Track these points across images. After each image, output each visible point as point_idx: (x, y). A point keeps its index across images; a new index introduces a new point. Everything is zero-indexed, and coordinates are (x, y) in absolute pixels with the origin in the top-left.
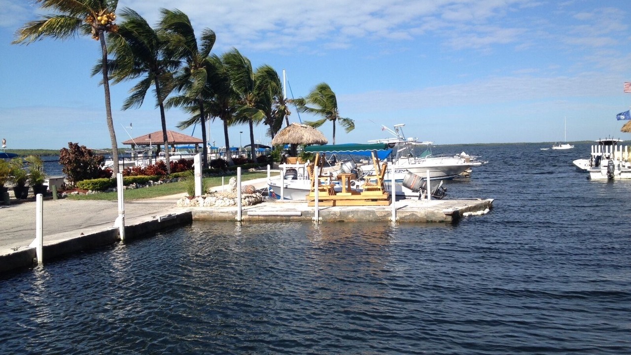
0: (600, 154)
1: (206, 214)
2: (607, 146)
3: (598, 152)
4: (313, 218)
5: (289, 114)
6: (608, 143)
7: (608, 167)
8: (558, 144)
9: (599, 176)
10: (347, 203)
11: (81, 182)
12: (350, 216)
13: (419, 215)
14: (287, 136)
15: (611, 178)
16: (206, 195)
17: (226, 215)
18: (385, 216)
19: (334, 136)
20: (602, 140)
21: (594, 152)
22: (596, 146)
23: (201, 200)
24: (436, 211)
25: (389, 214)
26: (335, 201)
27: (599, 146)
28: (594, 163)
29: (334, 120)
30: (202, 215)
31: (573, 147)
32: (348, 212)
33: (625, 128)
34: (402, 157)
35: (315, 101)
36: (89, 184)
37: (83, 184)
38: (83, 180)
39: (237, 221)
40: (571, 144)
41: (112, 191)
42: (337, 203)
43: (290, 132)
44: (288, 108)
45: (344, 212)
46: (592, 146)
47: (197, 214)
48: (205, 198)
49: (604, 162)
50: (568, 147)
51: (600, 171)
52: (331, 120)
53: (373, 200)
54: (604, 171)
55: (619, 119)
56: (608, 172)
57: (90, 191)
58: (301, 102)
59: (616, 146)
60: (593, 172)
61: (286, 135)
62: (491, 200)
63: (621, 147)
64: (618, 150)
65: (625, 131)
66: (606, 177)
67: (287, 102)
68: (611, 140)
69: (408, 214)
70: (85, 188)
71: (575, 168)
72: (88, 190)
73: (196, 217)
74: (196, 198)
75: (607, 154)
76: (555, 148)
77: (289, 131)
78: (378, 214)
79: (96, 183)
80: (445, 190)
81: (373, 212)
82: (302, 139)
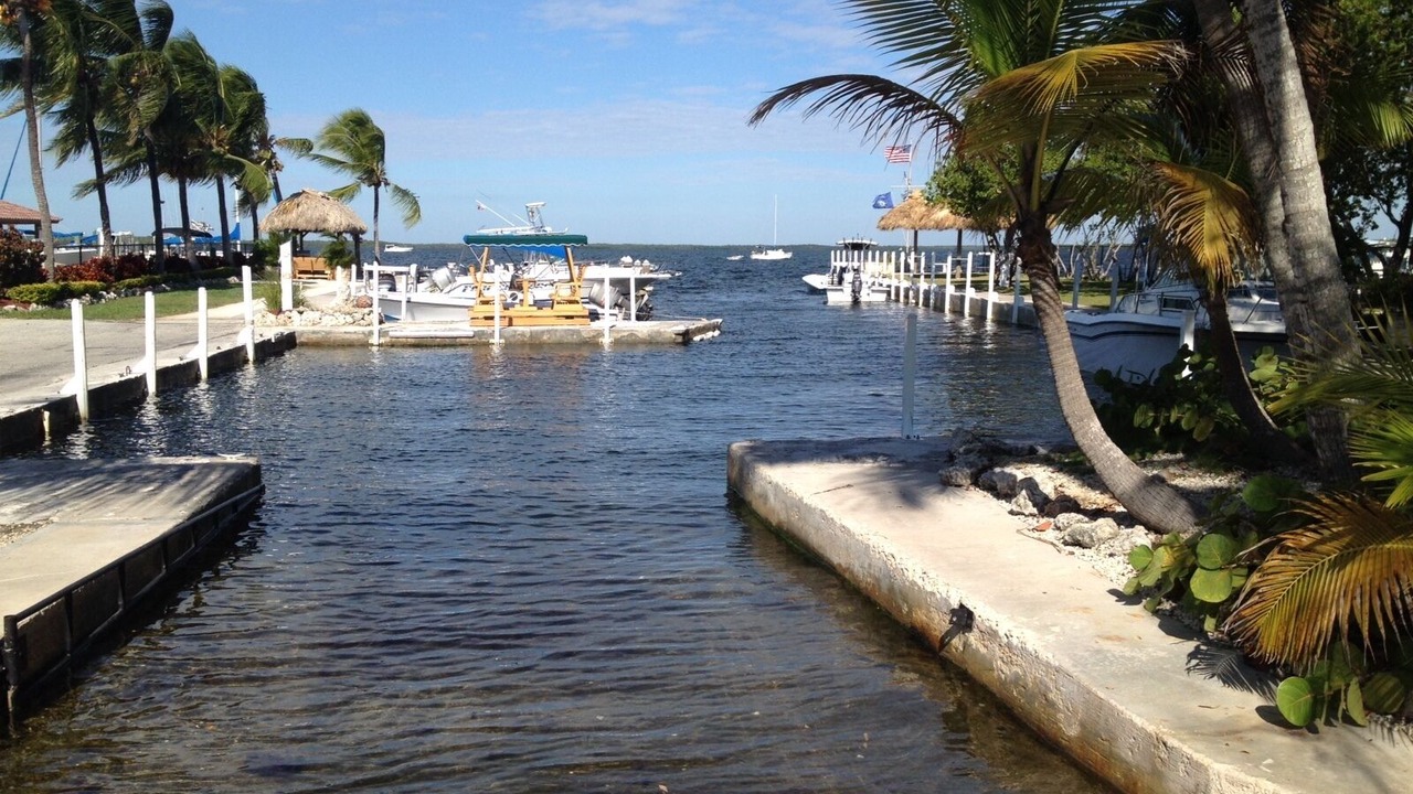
0: (844, 264)
1: (319, 336)
2: (856, 252)
3: (841, 260)
4: (491, 341)
5: (279, 168)
6: (857, 247)
7: (853, 283)
8: (760, 249)
9: (840, 298)
10: (528, 321)
11: (18, 288)
12: (545, 338)
13: (640, 335)
14: (294, 215)
15: (856, 302)
16: (301, 308)
17: (354, 336)
18: (594, 337)
19: (376, 216)
20: (847, 242)
21: (835, 260)
22: (838, 252)
23: (295, 314)
24: (662, 330)
25: (600, 334)
26: (511, 319)
27: (844, 252)
28: (836, 279)
29: (377, 185)
30: (314, 336)
31: (789, 255)
32: (543, 332)
33: (883, 223)
34: (541, 261)
35: (336, 143)
36: (31, 293)
37: (21, 293)
38: (18, 286)
39: (372, 345)
40: (786, 249)
41: (63, 307)
42: (515, 322)
43: (300, 208)
44: (277, 155)
45: (537, 332)
46: (833, 253)
47: (306, 336)
48: (301, 313)
49: (848, 277)
50: (779, 255)
51: (842, 290)
52: (370, 186)
53: (568, 317)
54: (847, 288)
55: (876, 206)
56: (853, 291)
57: (34, 305)
58: (305, 146)
59: (870, 253)
60: (832, 290)
61: (291, 212)
62: (720, 320)
63: (877, 253)
64: (874, 259)
65: (884, 229)
66: (850, 299)
67: (276, 142)
68: (860, 241)
69: (625, 334)
70: (25, 298)
71: (805, 289)
72: (30, 303)
73: (303, 339)
74: (287, 313)
75: (856, 264)
76: (755, 256)
77: (298, 205)
78: (585, 335)
79: (43, 292)
80: (651, 309)
81: (578, 332)
82: (325, 221)
